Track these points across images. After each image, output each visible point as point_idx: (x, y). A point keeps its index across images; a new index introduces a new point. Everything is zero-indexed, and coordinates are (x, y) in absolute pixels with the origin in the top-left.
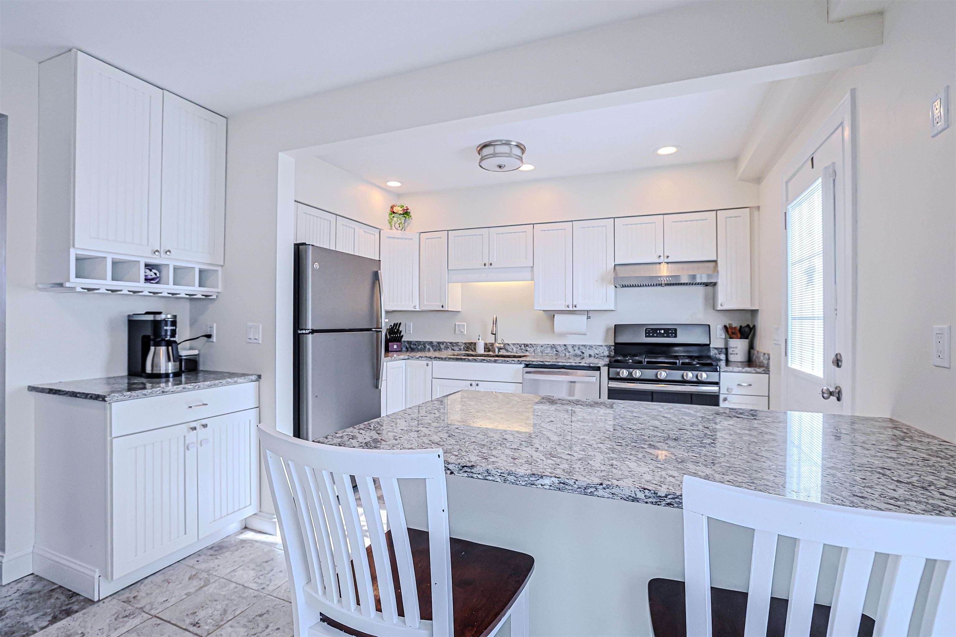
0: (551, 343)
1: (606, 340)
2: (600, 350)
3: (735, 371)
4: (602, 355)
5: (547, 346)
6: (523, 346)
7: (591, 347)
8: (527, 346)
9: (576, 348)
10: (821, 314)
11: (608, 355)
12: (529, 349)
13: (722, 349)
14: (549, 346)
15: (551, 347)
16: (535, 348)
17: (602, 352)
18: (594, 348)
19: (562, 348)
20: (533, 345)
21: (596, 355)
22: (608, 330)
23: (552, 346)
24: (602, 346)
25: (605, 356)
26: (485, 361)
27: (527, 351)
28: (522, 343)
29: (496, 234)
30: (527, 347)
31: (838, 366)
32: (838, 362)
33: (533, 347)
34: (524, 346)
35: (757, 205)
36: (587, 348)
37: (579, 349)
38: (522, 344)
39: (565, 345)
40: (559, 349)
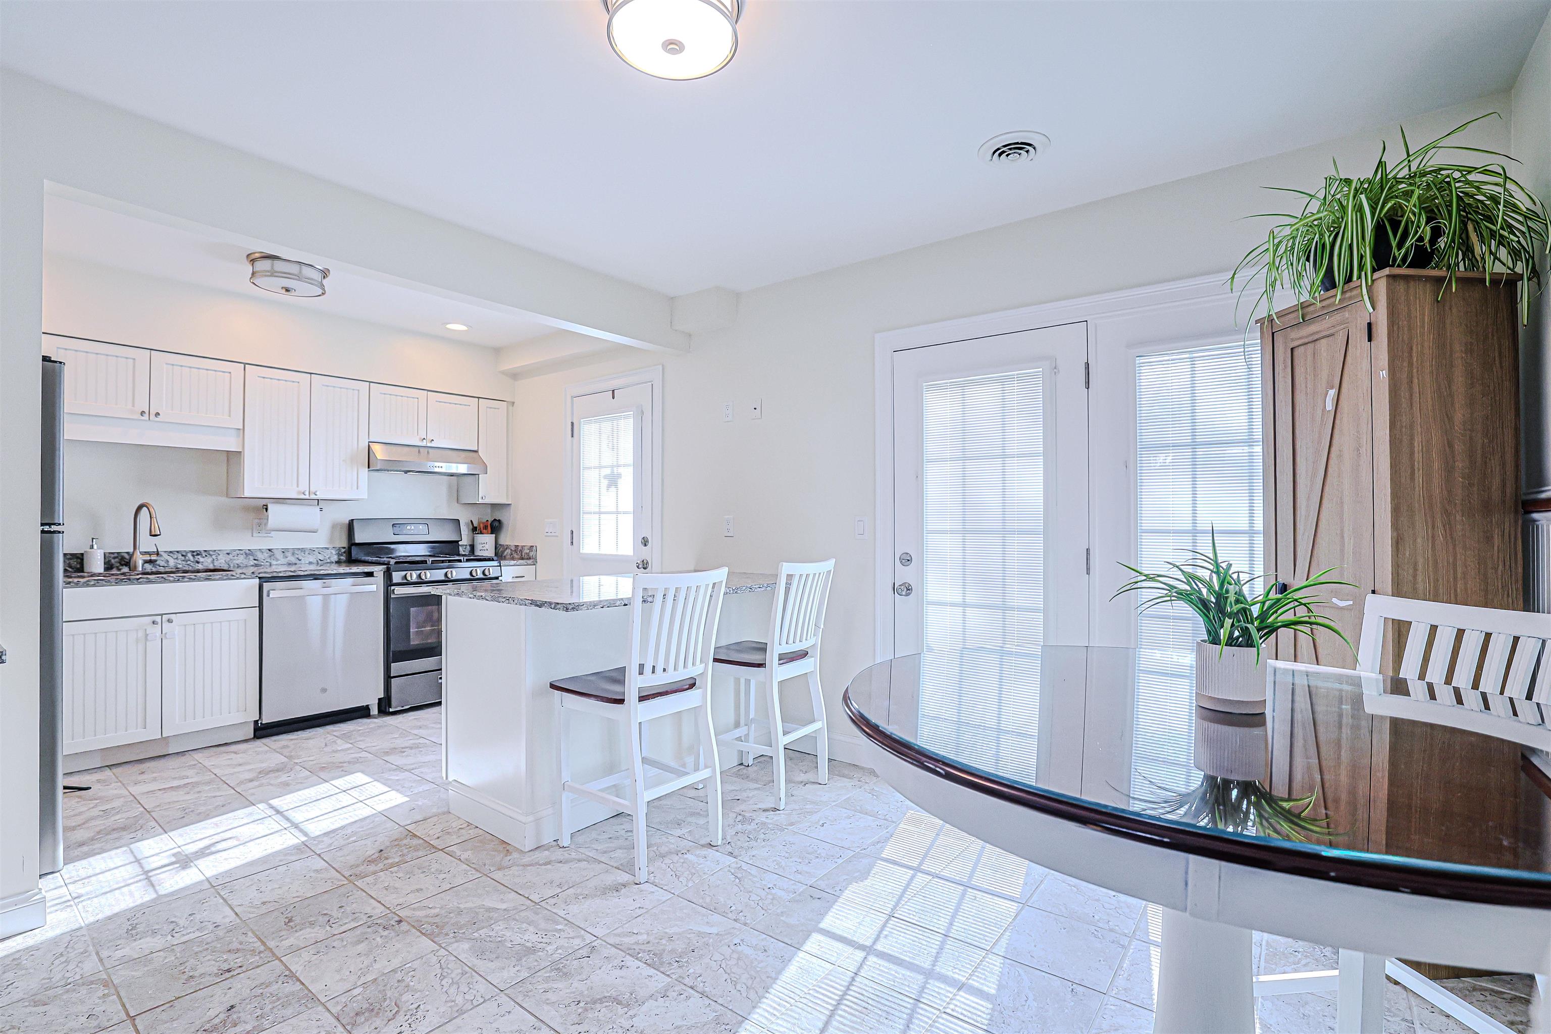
0: (246, 547)
1: (331, 540)
2: (325, 555)
3: (511, 564)
4: (328, 561)
5: (238, 552)
6: (189, 555)
7: (312, 550)
8: (198, 555)
9: (289, 554)
10: (630, 508)
11: (337, 560)
12: (201, 560)
13: (466, 545)
14: (241, 552)
15: (246, 554)
16: (214, 557)
17: (328, 557)
18: (316, 553)
19: (265, 554)
20: (211, 553)
21: (319, 561)
22: (334, 526)
23: (248, 552)
24: (327, 549)
25: (333, 562)
26: (186, 580)
27: (198, 562)
28: (188, 549)
29: (166, 364)
30: (199, 557)
31: (645, 545)
32: (645, 542)
33: (211, 555)
34: (193, 556)
35: (512, 401)
36: (307, 553)
37: (293, 554)
38: (187, 552)
39: (269, 550)
40: (260, 556)
